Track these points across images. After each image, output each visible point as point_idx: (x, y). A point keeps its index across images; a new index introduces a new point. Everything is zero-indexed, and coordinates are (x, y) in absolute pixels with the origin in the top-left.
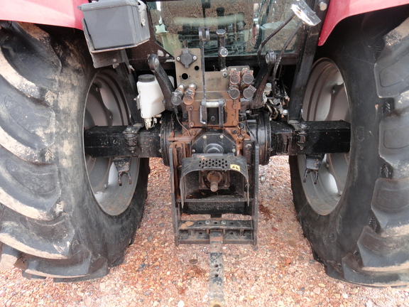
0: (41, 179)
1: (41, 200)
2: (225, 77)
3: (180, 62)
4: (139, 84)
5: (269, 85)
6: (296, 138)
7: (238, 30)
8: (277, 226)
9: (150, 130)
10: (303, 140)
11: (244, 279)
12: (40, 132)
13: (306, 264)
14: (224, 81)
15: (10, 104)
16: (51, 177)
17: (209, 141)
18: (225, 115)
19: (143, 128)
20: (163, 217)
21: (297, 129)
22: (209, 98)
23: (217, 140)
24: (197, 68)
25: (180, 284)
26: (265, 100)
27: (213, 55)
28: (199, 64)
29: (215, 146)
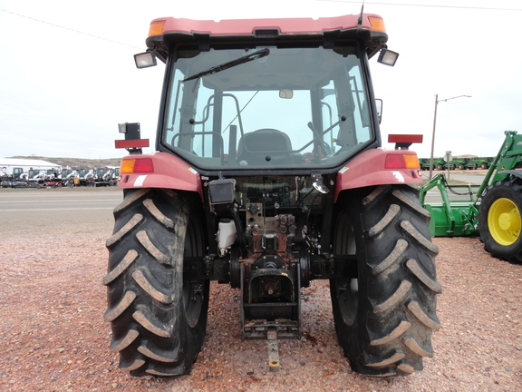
0: (167, 276)
1: (164, 290)
2: (277, 220)
3: (249, 211)
4: (220, 224)
5: (305, 227)
6: (328, 264)
7: (285, 191)
8: (322, 349)
9: (222, 258)
10: (332, 266)
11: (294, 384)
12: (169, 248)
13: (345, 374)
14: (277, 223)
15: (155, 231)
16: (172, 276)
17: (268, 260)
18: (278, 245)
19: (217, 257)
20: (220, 343)
21: (327, 257)
22: (267, 233)
23: (273, 260)
24: (260, 215)
25: (240, 387)
26: (304, 236)
27: (270, 207)
28: (261, 212)
29: (271, 264)
